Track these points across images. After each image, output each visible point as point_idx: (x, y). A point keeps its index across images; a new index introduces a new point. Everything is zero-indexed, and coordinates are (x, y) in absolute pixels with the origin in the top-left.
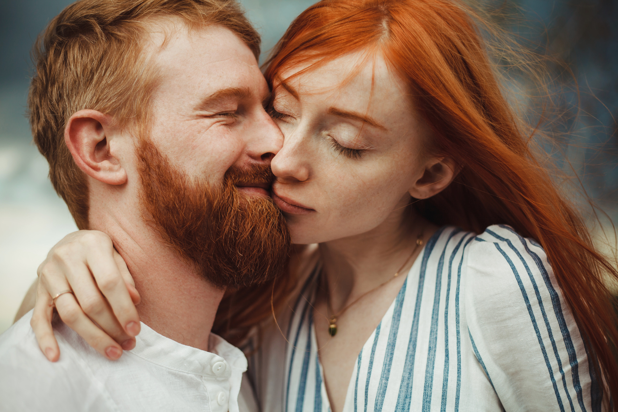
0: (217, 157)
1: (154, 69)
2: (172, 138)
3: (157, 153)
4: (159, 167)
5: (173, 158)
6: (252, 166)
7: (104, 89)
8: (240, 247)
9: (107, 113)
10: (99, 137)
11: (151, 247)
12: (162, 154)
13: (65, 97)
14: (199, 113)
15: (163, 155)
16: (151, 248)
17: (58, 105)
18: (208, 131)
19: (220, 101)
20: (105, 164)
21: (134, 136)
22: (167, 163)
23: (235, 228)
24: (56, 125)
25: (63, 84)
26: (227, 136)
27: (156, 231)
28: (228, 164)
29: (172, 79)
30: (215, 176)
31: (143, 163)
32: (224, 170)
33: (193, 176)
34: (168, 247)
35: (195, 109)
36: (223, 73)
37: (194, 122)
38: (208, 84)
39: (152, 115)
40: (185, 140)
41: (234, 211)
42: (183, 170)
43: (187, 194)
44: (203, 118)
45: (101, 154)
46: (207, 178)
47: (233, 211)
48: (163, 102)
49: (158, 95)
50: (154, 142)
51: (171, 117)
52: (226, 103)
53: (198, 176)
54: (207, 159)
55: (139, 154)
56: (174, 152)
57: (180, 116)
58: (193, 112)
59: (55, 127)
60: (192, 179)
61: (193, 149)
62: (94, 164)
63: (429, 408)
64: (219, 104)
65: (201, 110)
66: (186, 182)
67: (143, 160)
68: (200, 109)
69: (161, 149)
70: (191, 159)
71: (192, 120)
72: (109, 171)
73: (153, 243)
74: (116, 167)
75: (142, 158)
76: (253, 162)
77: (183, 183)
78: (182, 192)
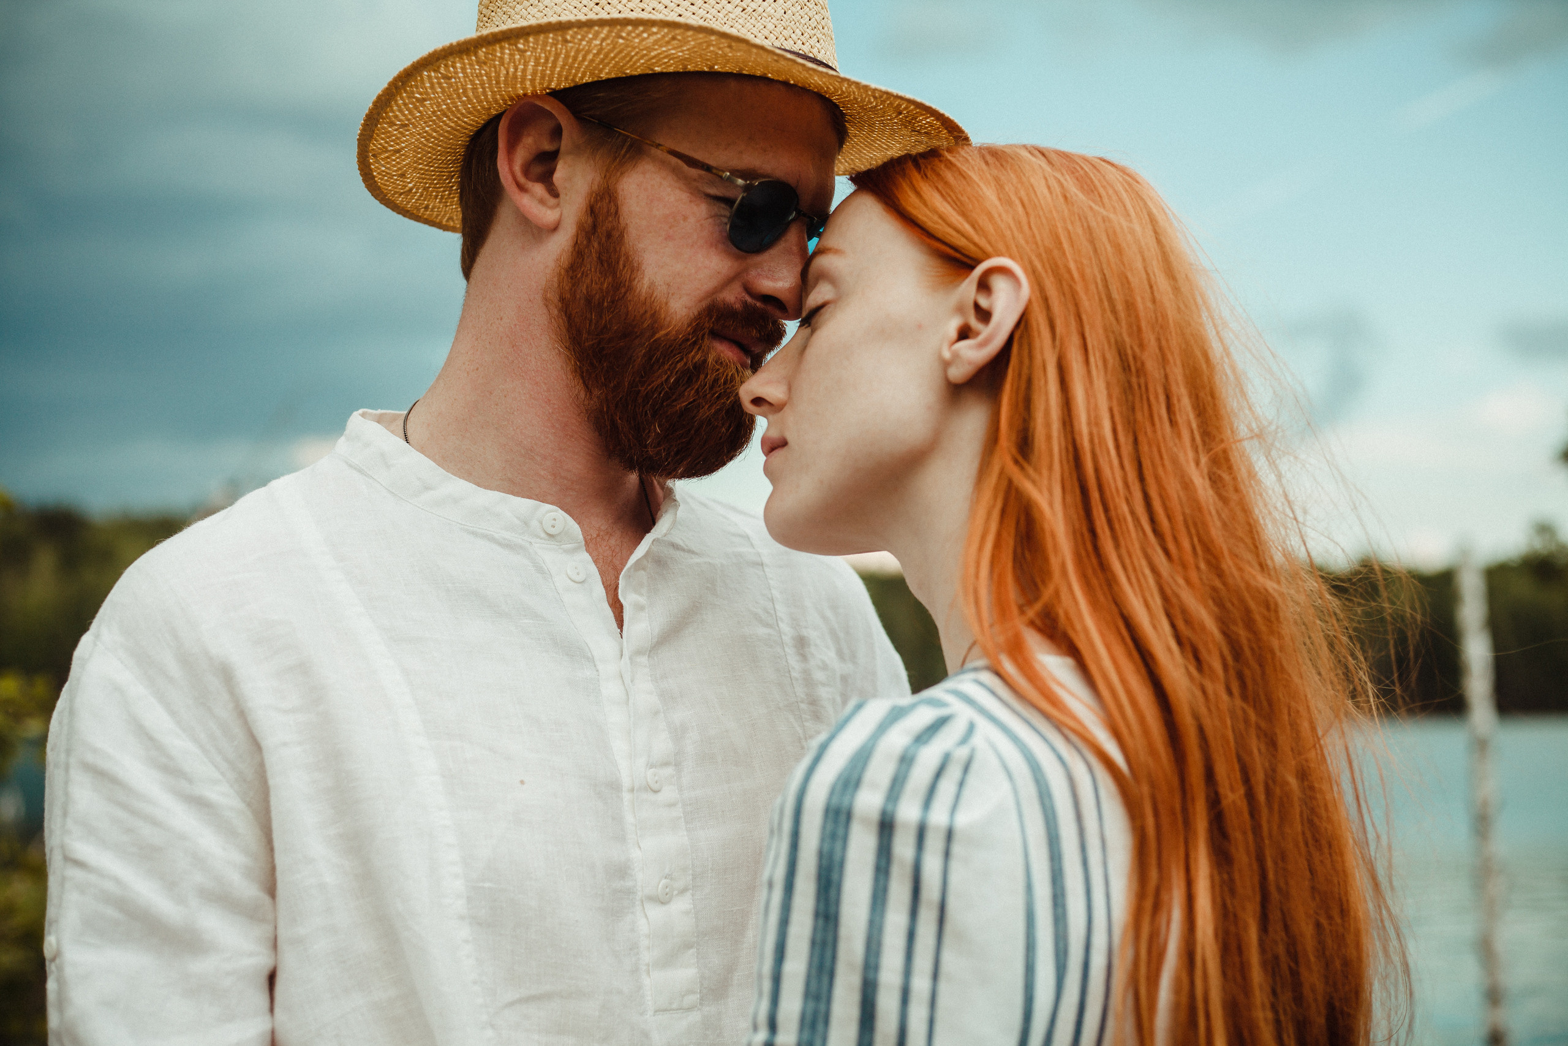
3: (617, 212)
4: (609, 236)
6: (745, 304)
8: (661, 418)
10: (547, 146)
12: (621, 219)
20: (539, 189)
22: (622, 236)
33: (650, 279)
37: (686, 196)
40: (663, 217)
42: (640, 261)
43: (629, 297)
45: (537, 169)
46: (667, 295)
50: (621, 196)
53: (657, 284)
54: (678, 267)
55: (590, 201)
57: (674, 176)
60: (646, 282)
61: (666, 239)
62: (522, 180)
66: (637, 280)
67: (591, 214)
70: (657, 252)
72: (537, 201)
74: (550, 201)
75: (592, 210)
76: (749, 299)
77: (631, 280)
78: (623, 290)
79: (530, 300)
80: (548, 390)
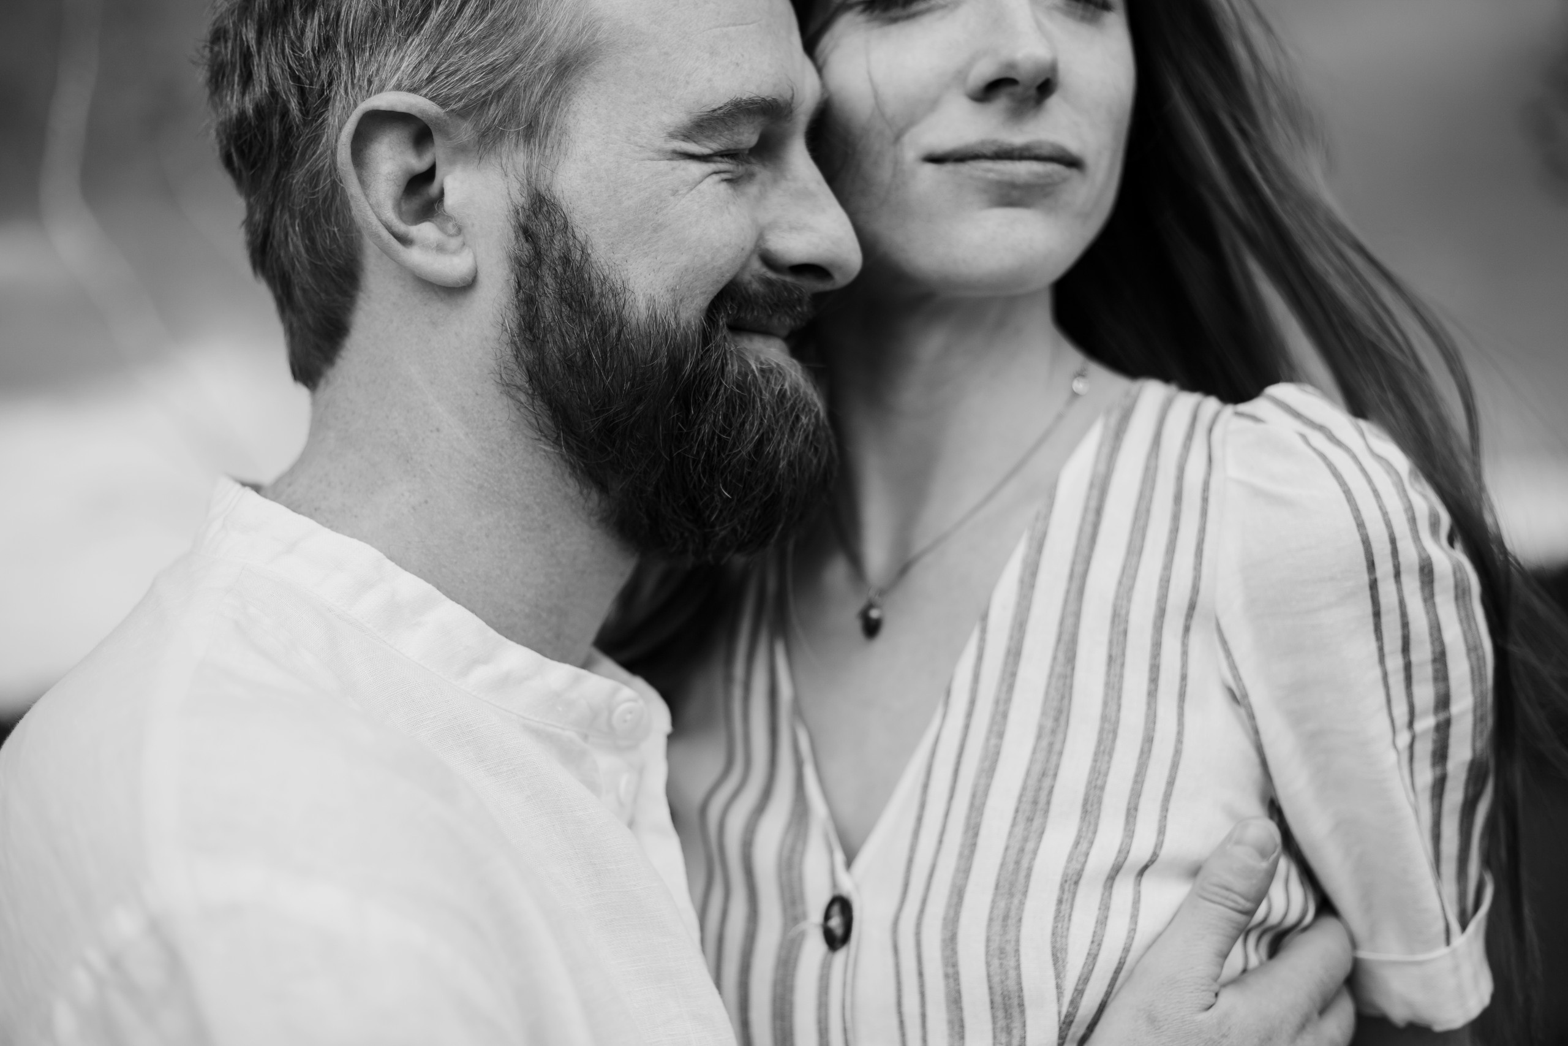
0: (708, 258)
1: (585, 21)
2: (609, 196)
3: (566, 226)
4: (566, 260)
5: (603, 246)
6: (768, 283)
7: (453, 50)
8: (726, 476)
9: (452, 110)
10: (419, 164)
11: (502, 447)
12: (576, 231)
13: (340, 48)
14: (680, 147)
15: (580, 235)
16: (500, 450)
17: (318, 63)
18: (693, 192)
19: (730, 124)
20: (426, 231)
21: (511, 176)
22: (586, 254)
23: (723, 431)
24: (301, 111)
25: (338, 14)
26: (733, 209)
27: (522, 410)
28: (728, 277)
29: (624, 52)
30: (695, 302)
31: (526, 245)
32: (714, 290)
33: (644, 295)
34: (545, 451)
35: (672, 136)
36: (743, 55)
37: (664, 165)
38: (710, 80)
39: (564, 132)
40: (640, 206)
41: (725, 390)
42: (623, 278)
43: (625, 334)
44: (684, 159)
45: (416, 203)
46: (675, 305)
47: (722, 391)
48: (596, 106)
49: (586, 85)
50: (561, 200)
51: (611, 145)
52: (741, 130)
53: (656, 297)
54: (683, 260)
55: (518, 220)
56: (608, 231)
57: (632, 146)
58: (665, 141)
59: (300, 115)
60: (641, 303)
61: (655, 231)
62: (401, 227)
63: (1100, 802)
64: (726, 133)
65: (684, 141)
66: (628, 306)
67: (527, 240)
68: (682, 137)
69: (576, 219)
70: (646, 254)
71: (660, 160)
72: (434, 251)
73: (507, 439)
74: (454, 243)
75: (526, 233)
76: (771, 275)
77: (619, 310)
78: (614, 331)
79: (477, 394)
80: (544, 512)
